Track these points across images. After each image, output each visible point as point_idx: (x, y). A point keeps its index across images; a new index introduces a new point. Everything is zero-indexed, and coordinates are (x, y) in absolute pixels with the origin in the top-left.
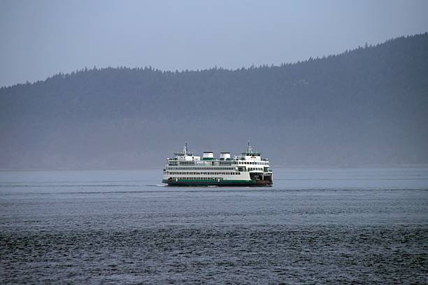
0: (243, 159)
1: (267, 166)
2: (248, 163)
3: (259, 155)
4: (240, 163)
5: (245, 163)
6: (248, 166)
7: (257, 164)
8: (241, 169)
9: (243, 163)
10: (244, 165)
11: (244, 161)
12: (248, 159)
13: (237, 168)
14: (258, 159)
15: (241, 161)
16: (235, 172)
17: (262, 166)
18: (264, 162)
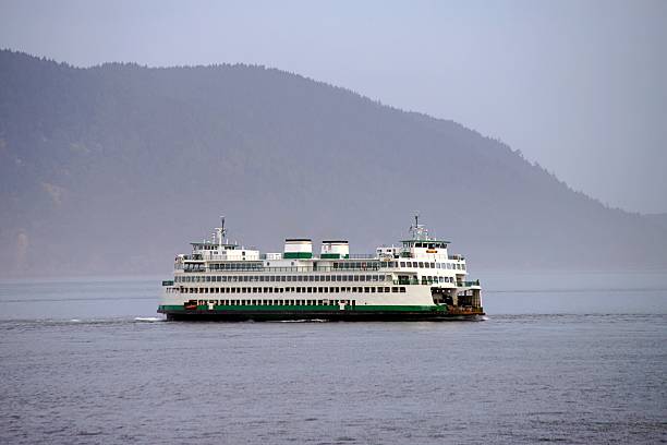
0: (408, 255)
1: (461, 272)
2: (421, 265)
3: (444, 246)
4: (403, 264)
5: (415, 264)
6: (421, 272)
7: (442, 267)
8: (404, 279)
9: (409, 265)
10: (412, 270)
11: (411, 260)
12: (420, 254)
13: (395, 278)
14: (441, 255)
15: (406, 260)
16: (391, 286)
17: (452, 273)
18: (455, 262)
